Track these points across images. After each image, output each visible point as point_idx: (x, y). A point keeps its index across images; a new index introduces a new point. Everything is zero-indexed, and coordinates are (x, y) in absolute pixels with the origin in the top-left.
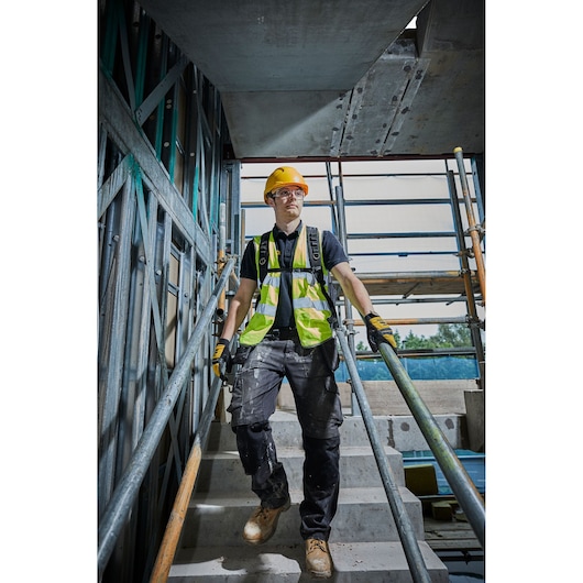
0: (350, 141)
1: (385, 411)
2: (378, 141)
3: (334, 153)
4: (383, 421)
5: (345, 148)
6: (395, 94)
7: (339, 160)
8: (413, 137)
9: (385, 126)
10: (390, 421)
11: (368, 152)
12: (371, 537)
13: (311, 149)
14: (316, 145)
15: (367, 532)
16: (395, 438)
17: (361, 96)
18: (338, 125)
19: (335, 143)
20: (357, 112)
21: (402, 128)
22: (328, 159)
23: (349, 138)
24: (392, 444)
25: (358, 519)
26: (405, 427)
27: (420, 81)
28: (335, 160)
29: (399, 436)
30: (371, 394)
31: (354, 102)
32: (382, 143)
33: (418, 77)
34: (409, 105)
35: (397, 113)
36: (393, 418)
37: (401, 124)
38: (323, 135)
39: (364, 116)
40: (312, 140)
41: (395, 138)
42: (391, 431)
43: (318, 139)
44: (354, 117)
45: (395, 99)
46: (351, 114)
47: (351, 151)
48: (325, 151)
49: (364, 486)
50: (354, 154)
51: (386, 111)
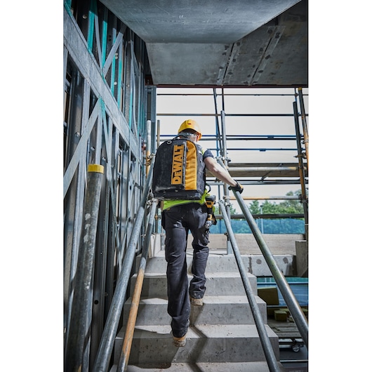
0: (230, 76)
1: (247, 252)
2: (249, 76)
3: (219, 82)
4: (246, 258)
5: (227, 80)
6: (261, 47)
7: (223, 87)
8: (273, 74)
9: (254, 66)
10: (250, 258)
11: (242, 83)
12: (237, 322)
13: (204, 80)
14: (208, 78)
15: (235, 319)
16: (253, 268)
17: (239, 47)
18: (223, 65)
19: (220, 76)
20: (236, 57)
21: (266, 68)
22: (214, 87)
23: (230, 73)
24: (250, 271)
25: (230, 312)
26: (259, 262)
27: (278, 40)
28: (219, 87)
29: (255, 267)
30: (239, 242)
31: (234, 51)
32: (251, 77)
33: (277, 37)
34: (270, 54)
35: (262, 58)
36: (252, 256)
37: (265, 65)
38: (213, 71)
39: (240, 60)
40: (205, 74)
41: (260, 74)
42: (250, 264)
43: (209, 74)
44: (234, 60)
45: (261, 50)
46: (232, 58)
47: (231, 82)
48: (213, 81)
49: (233, 295)
50: (233, 84)
51: (255, 57)
